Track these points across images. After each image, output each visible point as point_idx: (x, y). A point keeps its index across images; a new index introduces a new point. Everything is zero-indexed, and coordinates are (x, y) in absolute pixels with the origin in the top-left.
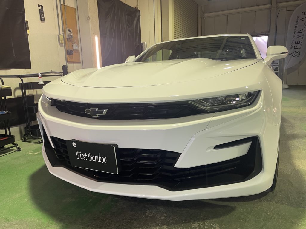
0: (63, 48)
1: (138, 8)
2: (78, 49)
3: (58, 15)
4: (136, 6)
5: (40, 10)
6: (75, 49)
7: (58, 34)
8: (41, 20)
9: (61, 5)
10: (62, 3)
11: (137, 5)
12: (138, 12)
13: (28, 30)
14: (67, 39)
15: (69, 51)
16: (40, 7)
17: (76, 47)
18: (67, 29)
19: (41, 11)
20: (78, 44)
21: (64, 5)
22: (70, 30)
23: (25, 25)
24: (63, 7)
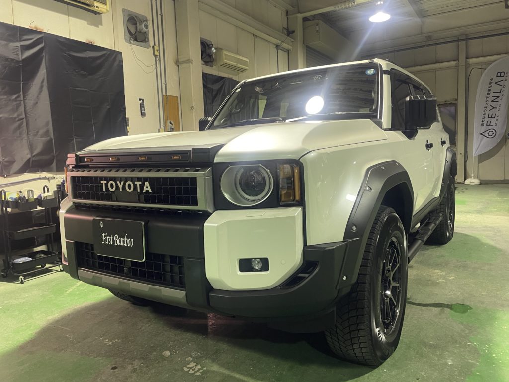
3: (159, 107)
5: (141, 104)
7: (159, 128)
8: (142, 115)
9: (163, 95)
10: (164, 93)
13: (128, 127)
16: (141, 101)
18: (168, 122)
19: (142, 106)
21: (166, 96)
22: (172, 122)
23: (125, 122)
24: (165, 97)
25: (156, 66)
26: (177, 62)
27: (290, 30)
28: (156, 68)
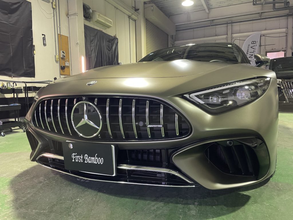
0: (58, 64)
1: (116, 36)
2: (69, 66)
3: (55, 41)
4: (114, 35)
5: (43, 38)
6: (66, 65)
7: (55, 54)
8: (44, 44)
9: (58, 34)
10: (59, 33)
11: (116, 35)
12: (117, 40)
13: (34, 51)
14: (61, 58)
15: (63, 66)
16: (44, 36)
17: (68, 64)
18: (62, 51)
20: (69, 62)
22: (64, 52)
23: (32, 47)
24: (59, 35)
25: (54, 15)
26: (68, 15)
27: (137, 8)
28: (54, 17)
